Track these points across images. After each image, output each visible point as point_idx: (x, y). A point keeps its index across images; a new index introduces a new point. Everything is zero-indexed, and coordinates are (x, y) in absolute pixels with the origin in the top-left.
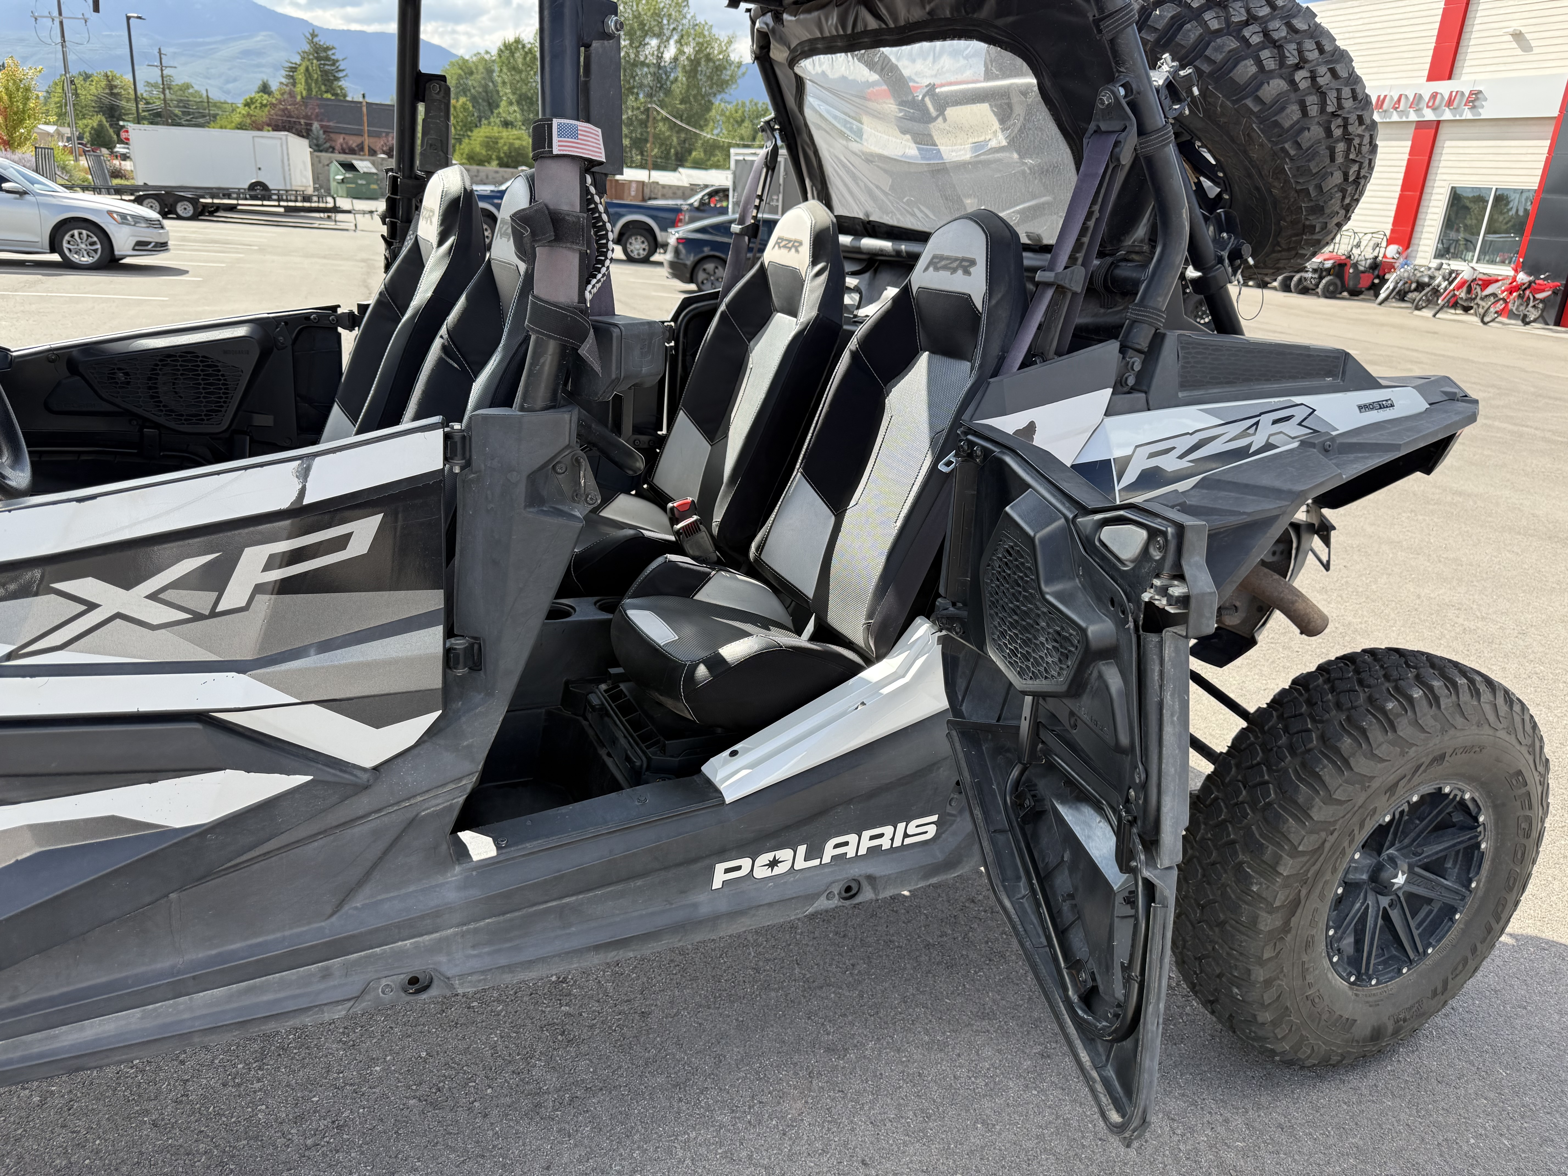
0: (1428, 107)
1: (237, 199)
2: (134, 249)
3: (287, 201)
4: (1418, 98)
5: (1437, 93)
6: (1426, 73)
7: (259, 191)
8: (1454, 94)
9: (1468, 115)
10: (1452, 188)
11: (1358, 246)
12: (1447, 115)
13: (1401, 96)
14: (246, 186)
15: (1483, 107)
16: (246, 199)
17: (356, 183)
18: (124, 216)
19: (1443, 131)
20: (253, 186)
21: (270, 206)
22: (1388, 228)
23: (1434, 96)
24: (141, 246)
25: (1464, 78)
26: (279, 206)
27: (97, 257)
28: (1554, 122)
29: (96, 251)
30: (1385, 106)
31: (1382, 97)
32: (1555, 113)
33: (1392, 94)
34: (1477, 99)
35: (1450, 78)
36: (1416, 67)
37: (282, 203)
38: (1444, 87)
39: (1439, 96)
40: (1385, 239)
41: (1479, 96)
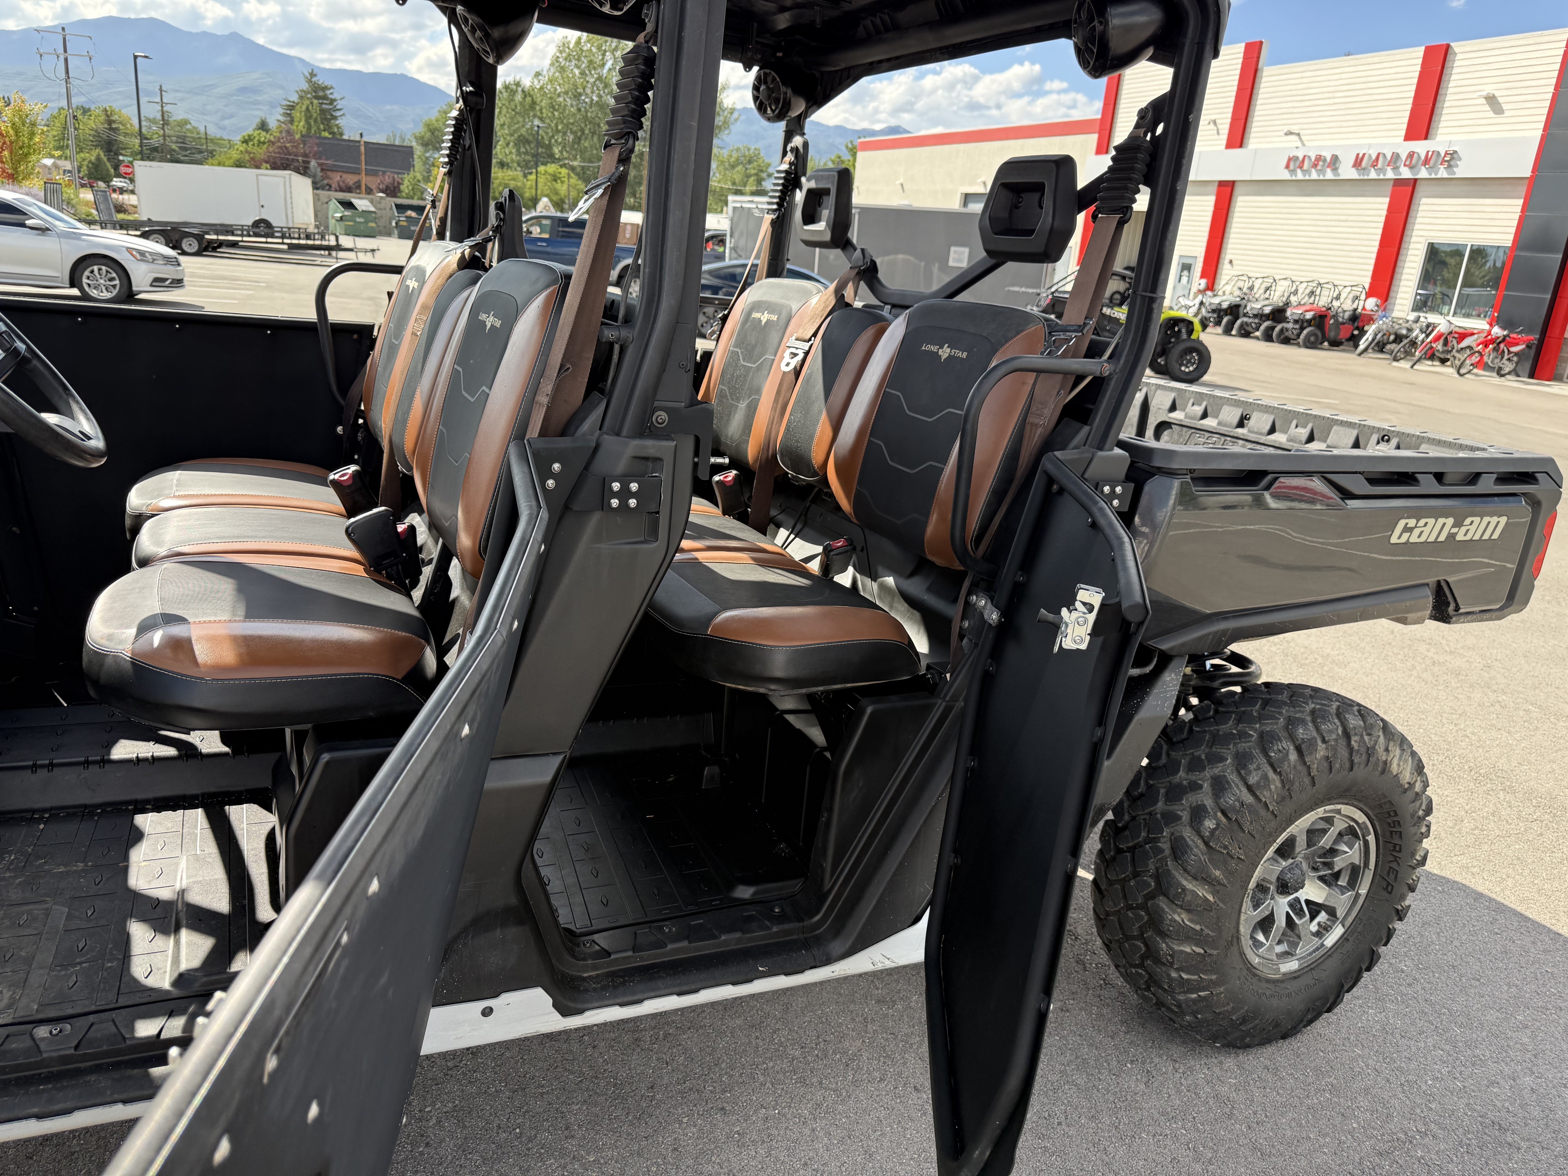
1: (242, 235)
2: (151, 285)
3: (290, 238)
5: (1414, 153)
6: (1403, 133)
7: (262, 229)
9: (1443, 173)
10: (1429, 243)
11: (1338, 298)
12: (1423, 173)
14: (250, 223)
15: (1457, 166)
16: (249, 236)
17: (355, 221)
18: (142, 253)
19: (1420, 189)
20: (256, 224)
21: (274, 242)
22: (1366, 281)
24: (158, 282)
25: (1439, 138)
26: (283, 243)
27: (115, 292)
28: (1526, 182)
29: (114, 286)
32: (1528, 174)
34: (1452, 159)
35: (1426, 138)
36: (1394, 127)
37: (286, 241)
38: (1421, 147)
40: (1364, 292)
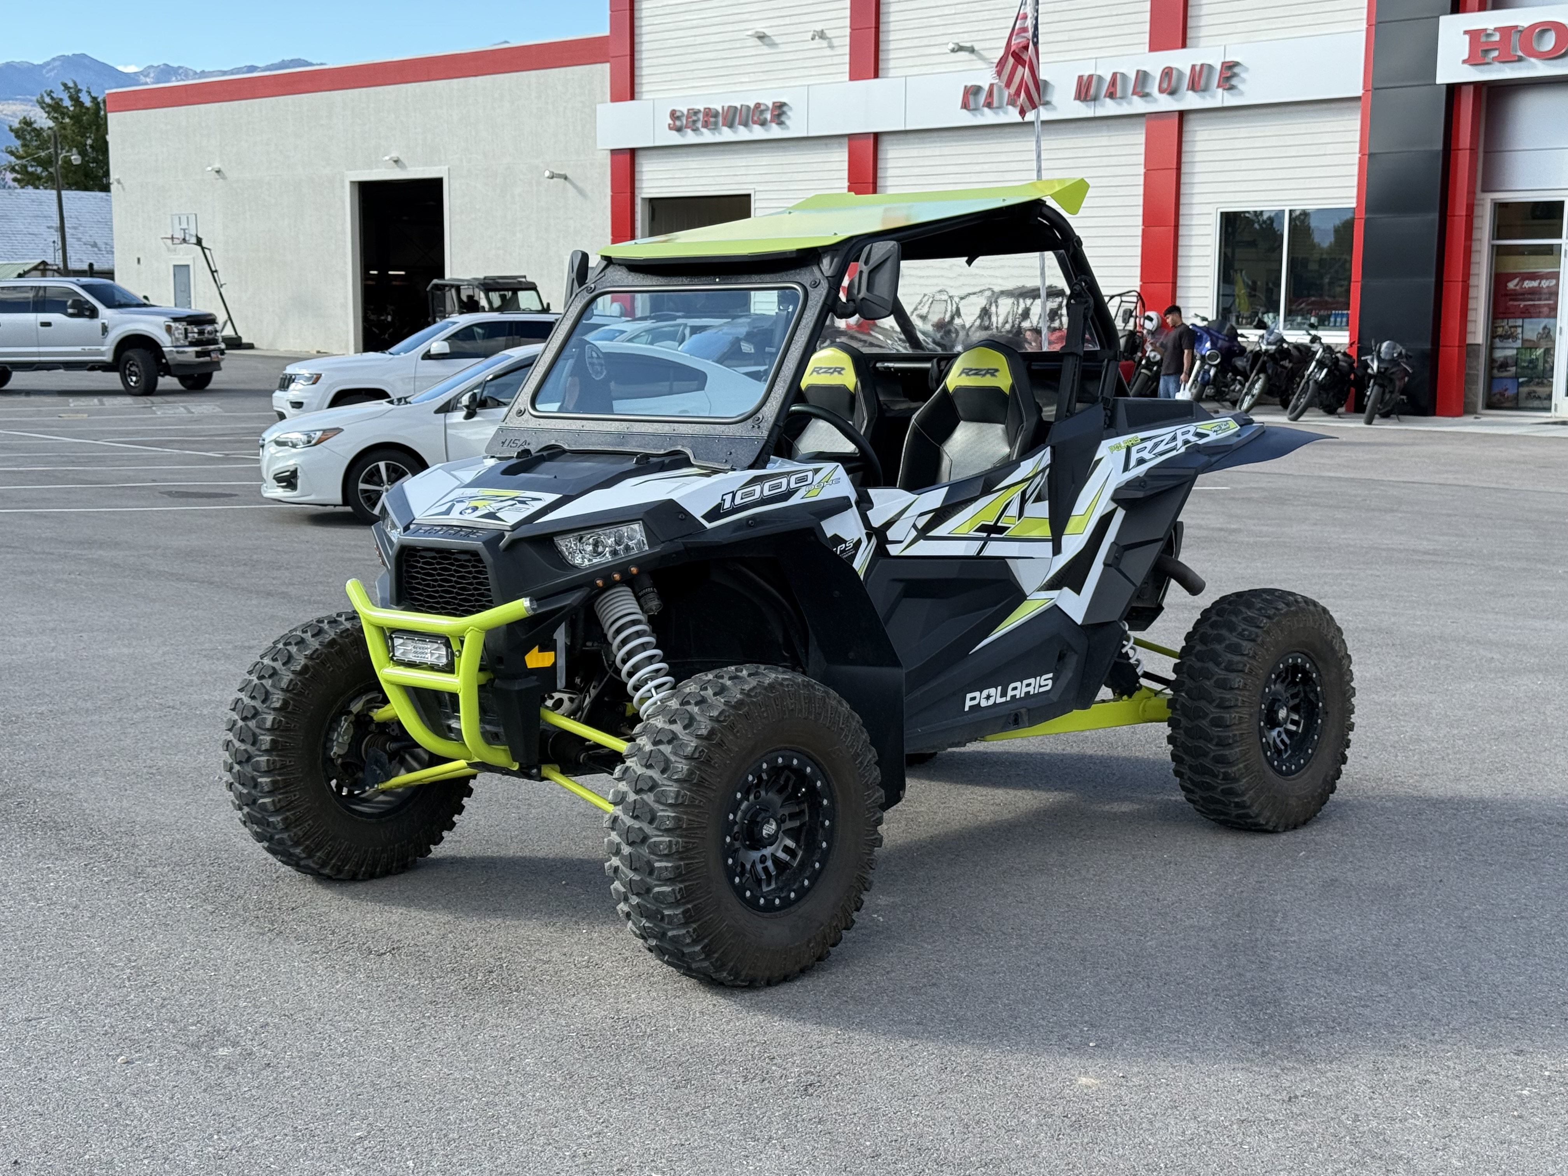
0: (1161, 91)
4: (1143, 77)
5: (1170, 69)
6: (1146, 38)
8: (1198, 68)
9: (1224, 99)
10: (1222, 213)
12: (1193, 101)
13: (1115, 75)
15: (1245, 86)
19: (1192, 126)
22: (1135, 284)
23: (1167, 73)
25: (1206, 44)
28: (1359, 105)
30: (1092, 91)
31: (1085, 78)
32: (1359, 90)
33: (1099, 73)
34: (1234, 75)
35: (1184, 45)
36: (1128, 29)
38: (1179, 59)
39: (1174, 72)
40: (1139, 303)
41: (1236, 70)
